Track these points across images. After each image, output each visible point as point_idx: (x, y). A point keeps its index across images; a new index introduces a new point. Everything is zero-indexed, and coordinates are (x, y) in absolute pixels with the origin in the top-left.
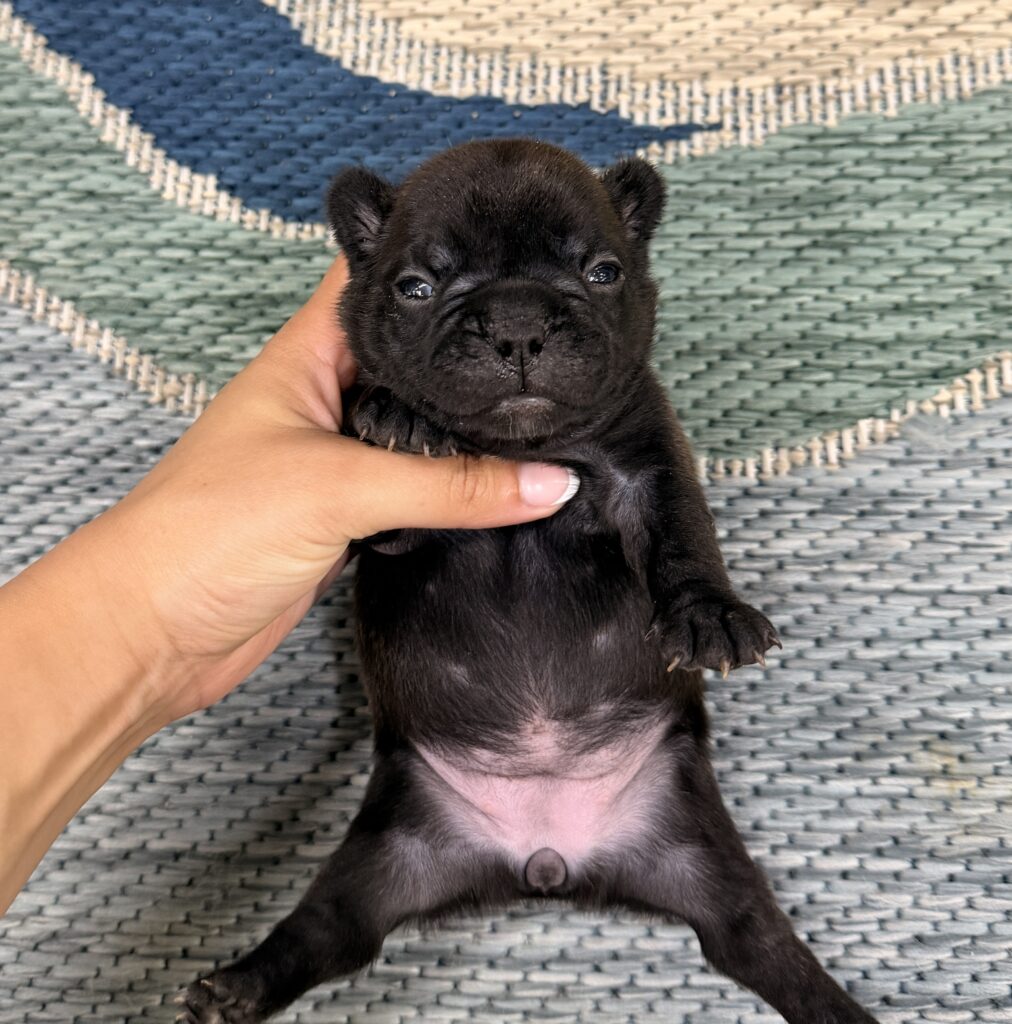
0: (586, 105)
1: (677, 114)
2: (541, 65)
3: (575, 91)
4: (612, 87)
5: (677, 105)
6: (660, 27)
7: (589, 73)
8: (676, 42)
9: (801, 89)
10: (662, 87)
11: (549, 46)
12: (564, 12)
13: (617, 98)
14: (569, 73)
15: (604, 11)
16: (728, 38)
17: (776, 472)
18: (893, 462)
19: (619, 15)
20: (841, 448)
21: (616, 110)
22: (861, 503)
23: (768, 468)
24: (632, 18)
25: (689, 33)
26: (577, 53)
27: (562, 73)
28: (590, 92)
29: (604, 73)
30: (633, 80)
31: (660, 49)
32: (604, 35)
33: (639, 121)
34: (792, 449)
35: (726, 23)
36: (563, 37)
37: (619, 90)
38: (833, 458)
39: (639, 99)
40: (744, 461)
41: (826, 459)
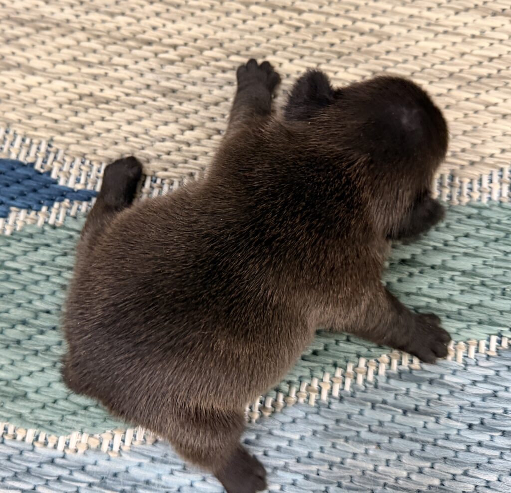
0: (32, 165)
1: (86, 184)
2: (11, 133)
3: (28, 153)
4: (52, 156)
5: (88, 175)
6: (92, 123)
7: (40, 143)
8: (99, 135)
9: (167, 181)
10: (83, 163)
11: (20, 121)
12: (35, 100)
13: (52, 164)
14: (28, 141)
15: (61, 106)
16: (132, 139)
17: (76, 451)
18: (153, 459)
19: (68, 109)
20: (123, 441)
21: (49, 173)
22: (124, 485)
23: (72, 446)
24: (76, 113)
25: (109, 131)
26: (36, 129)
27: (24, 140)
28: (37, 157)
29: (50, 146)
30: (66, 154)
31: (87, 138)
32: (56, 121)
33: (62, 182)
34: (92, 435)
35: (133, 128)
36: (30, 117)
37: (55, 158)
38: (116, 448)
39: (66, 168)
40: (59, 437)
41: (111, 446)
